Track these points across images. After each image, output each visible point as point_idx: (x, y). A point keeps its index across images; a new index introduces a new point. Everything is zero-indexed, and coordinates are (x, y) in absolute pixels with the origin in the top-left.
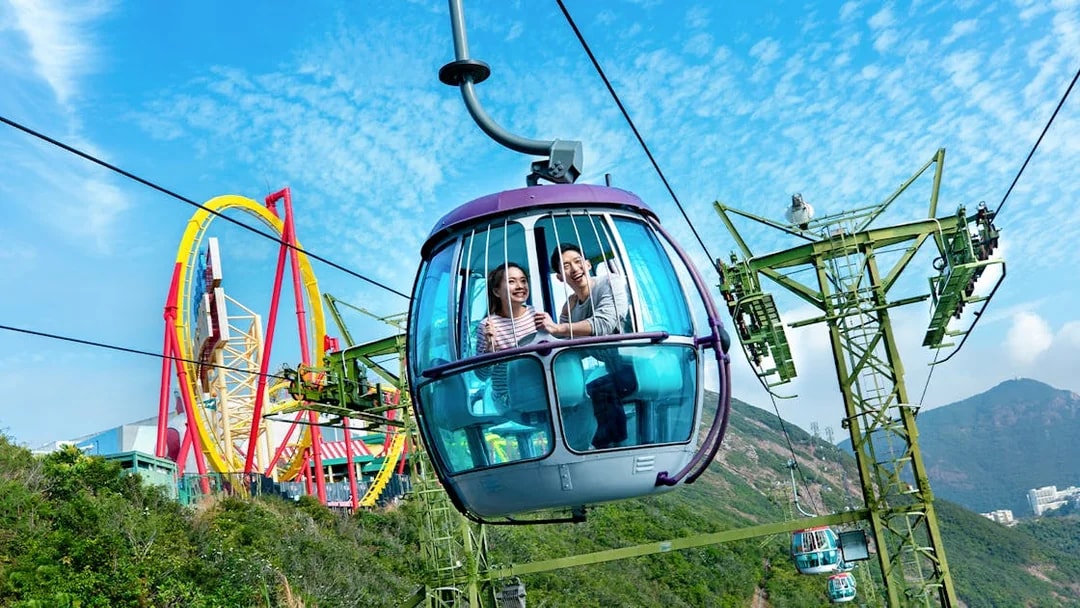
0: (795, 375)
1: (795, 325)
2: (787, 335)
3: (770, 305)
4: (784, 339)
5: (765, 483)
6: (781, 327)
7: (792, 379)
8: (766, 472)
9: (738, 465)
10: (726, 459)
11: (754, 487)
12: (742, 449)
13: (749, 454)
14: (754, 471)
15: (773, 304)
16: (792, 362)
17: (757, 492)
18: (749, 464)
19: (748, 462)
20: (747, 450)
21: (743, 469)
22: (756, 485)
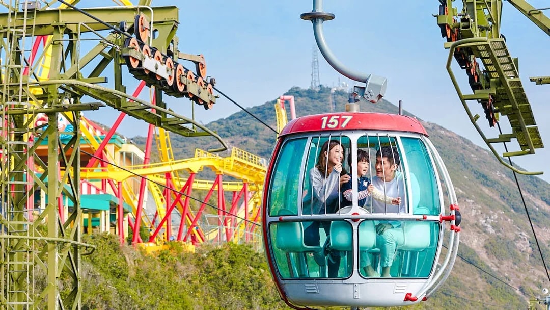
0: (540, 145)
1: (540, 81)
2: (526, 92)
3: (502, 53)
4: (523, 98)
5: (536, 289)
6: (519, 83)
7: (535, 150)
8: (538, 272)
9: (500, 257)
10: (486, 247)
11: (518, 292)
12: (511, 235)
13: (519, 244)
14: (522, 270)
15: (506, 51)
16: (536, 130)
17: (521, 300)
18: (516, 258)
19: (514, 255)
20: (518, 238)
21: (507, 264)
22: (522, 290)
